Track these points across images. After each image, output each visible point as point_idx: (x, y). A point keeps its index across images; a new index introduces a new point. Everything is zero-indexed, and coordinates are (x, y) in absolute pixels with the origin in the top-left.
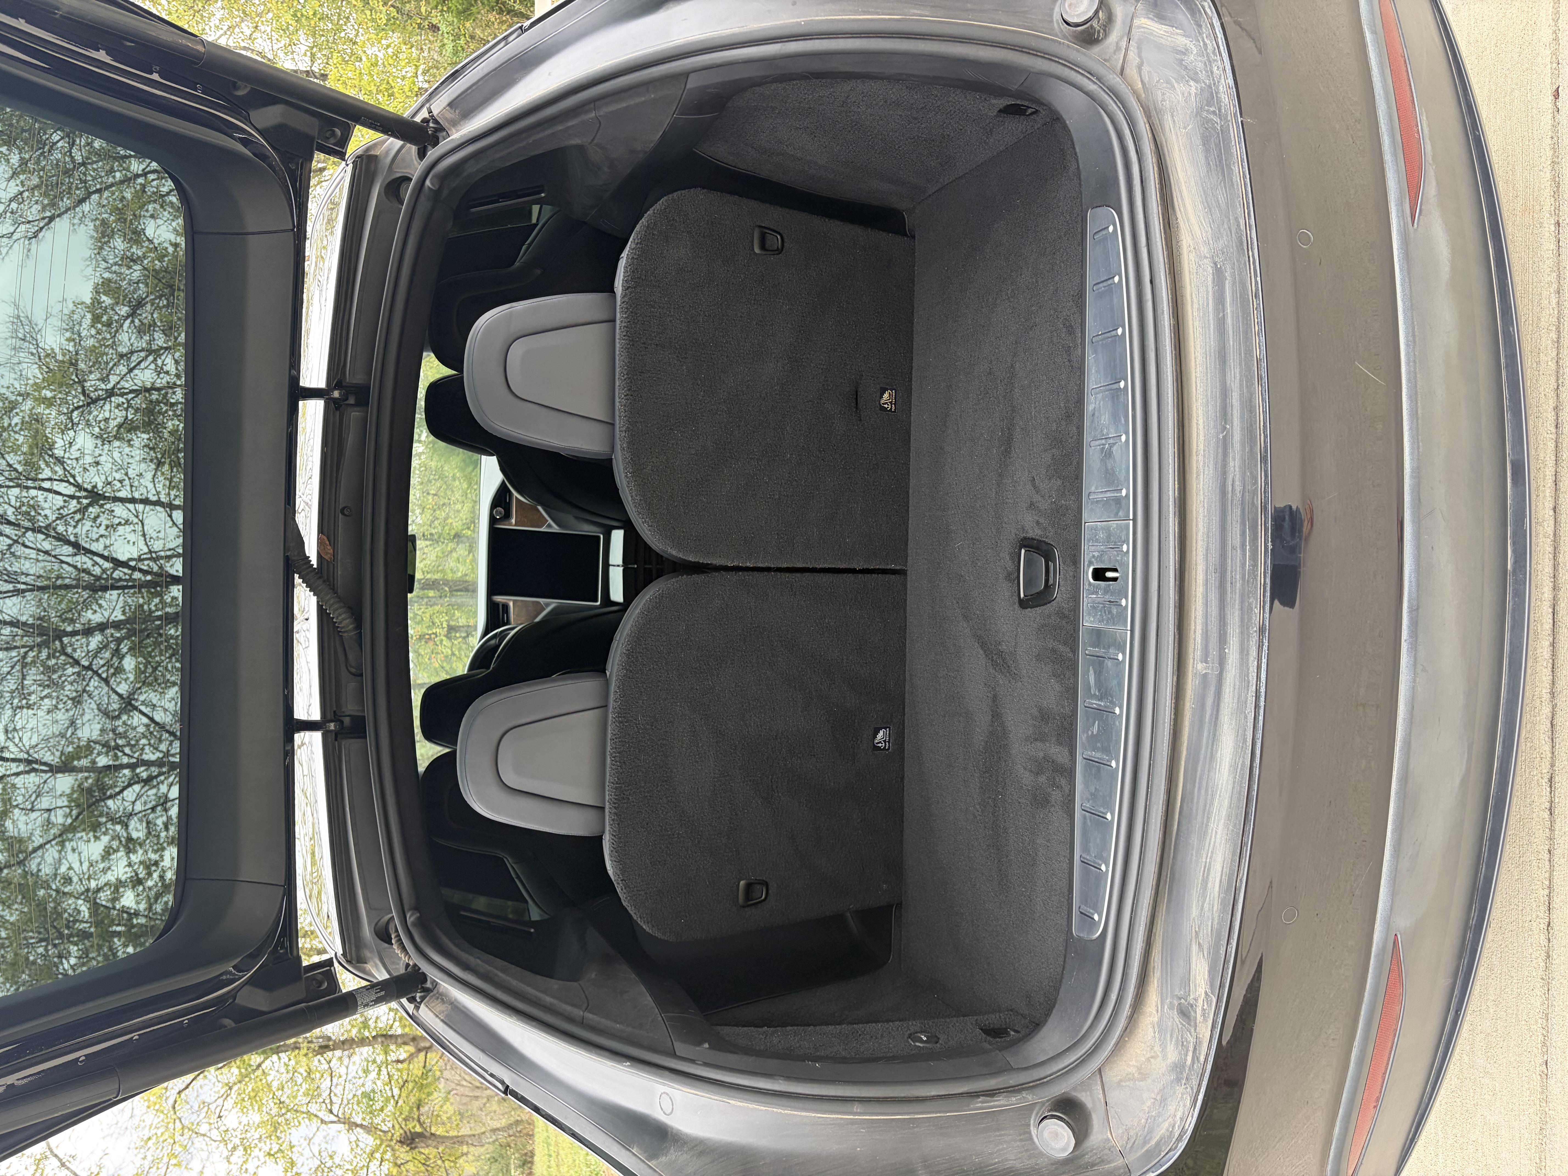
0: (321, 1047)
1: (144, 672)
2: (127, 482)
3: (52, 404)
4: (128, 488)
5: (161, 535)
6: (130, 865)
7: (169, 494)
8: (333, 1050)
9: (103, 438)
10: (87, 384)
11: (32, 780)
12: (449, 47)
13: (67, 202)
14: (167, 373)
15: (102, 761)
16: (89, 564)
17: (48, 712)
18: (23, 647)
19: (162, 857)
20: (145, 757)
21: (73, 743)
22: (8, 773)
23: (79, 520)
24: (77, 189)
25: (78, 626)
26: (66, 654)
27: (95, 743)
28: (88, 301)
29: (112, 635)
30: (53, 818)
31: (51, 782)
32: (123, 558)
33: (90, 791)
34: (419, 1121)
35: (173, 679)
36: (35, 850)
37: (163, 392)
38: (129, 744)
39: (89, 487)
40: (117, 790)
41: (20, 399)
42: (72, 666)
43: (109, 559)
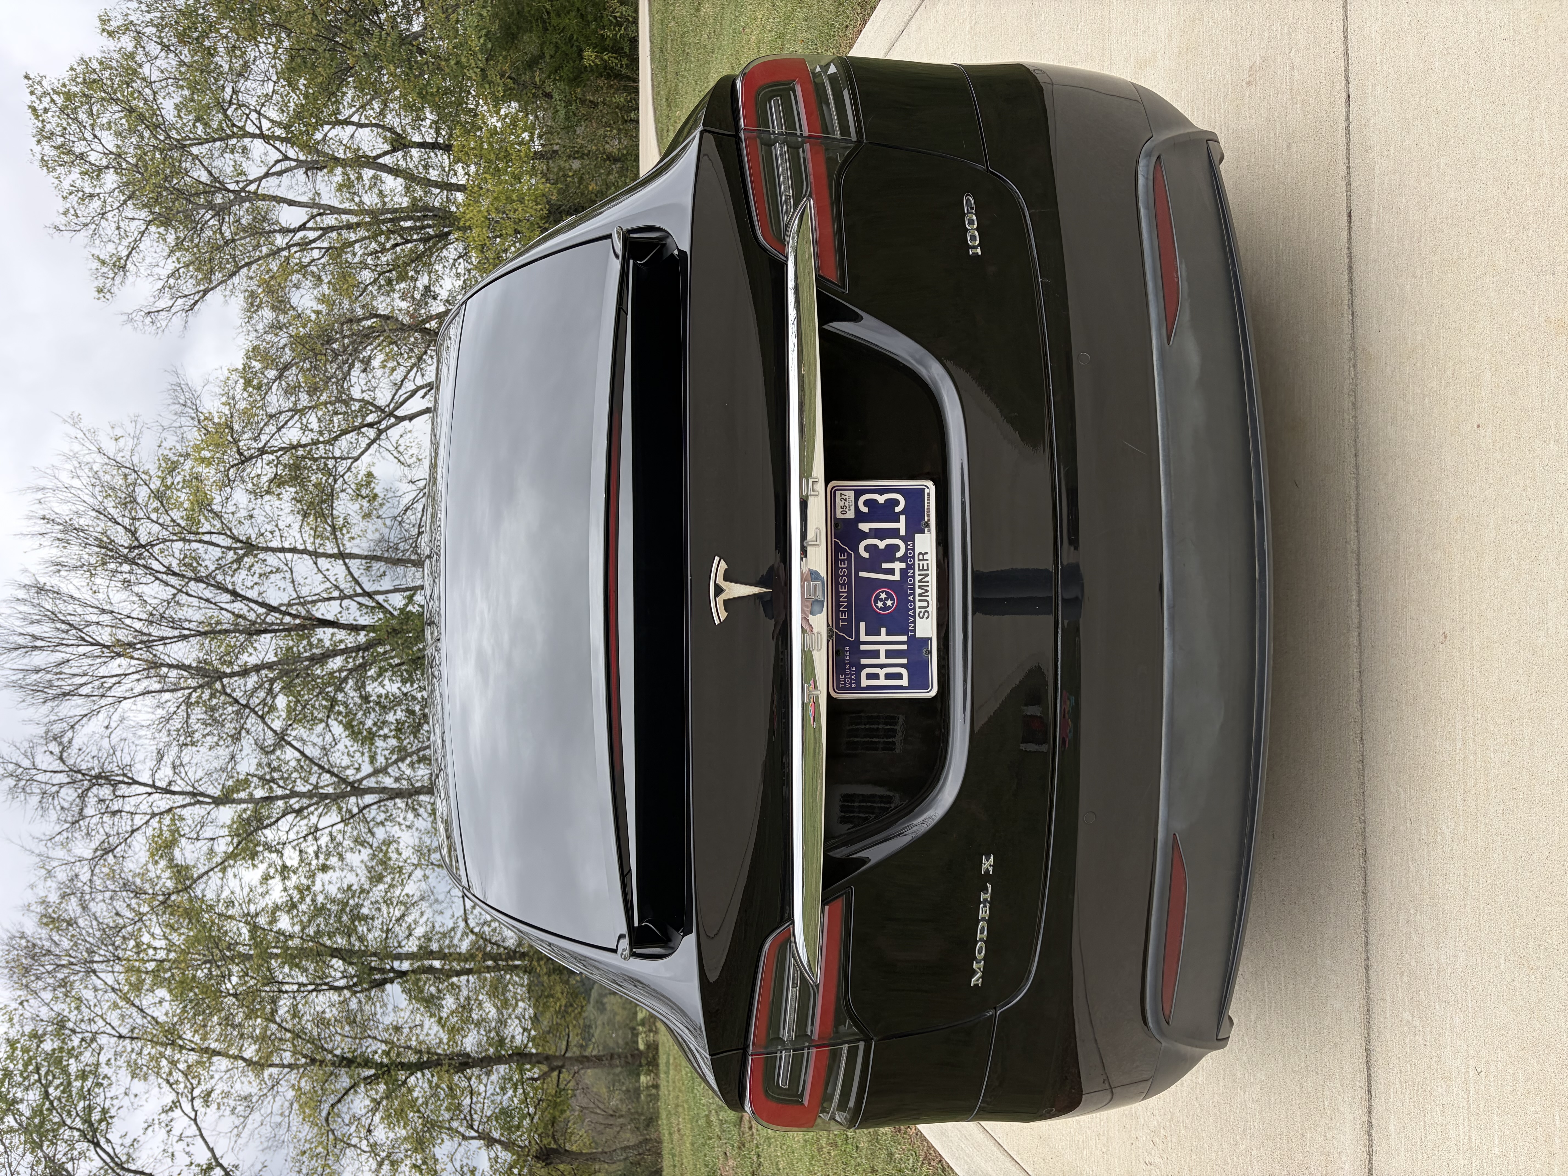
0: (461, 1064)
1: (295, 710)
2: (277, 533)
3: (211, 464)
4: (278, 538)
5: (307, 581)
6: (285, 890)
7: (314, 543)
8: (473, 1067)
9: (256, 493)
10: (241, 444)
11: (198, 811)
12: (562, 113)
13: (218, 276)
14: (312, 430)
15: (259, 793)
16: (246, 609)
17: (210, 749)
18: (188, 688)
19: (313, 882)
20: (297, 789)
21: (233, 777)
22: (176, 805)
23: (236, 570)
24: (228, 263)
25: (236, 668)
26: (226, 694)
27: (254, 776)
28: (241, 367)
29: (266, 676)
30: (216, 847)
31: (214, 814)
32: (275, 604)
33: (248, 821)
34: (553, 1137)
35: (320, 716)
36: (200, 877)
37: (308, 448)
38: (282, 778)
39: (244, 539)
40: (272, 820)
41: (182, 459)
42: (231, 705)
43: (263, 605)
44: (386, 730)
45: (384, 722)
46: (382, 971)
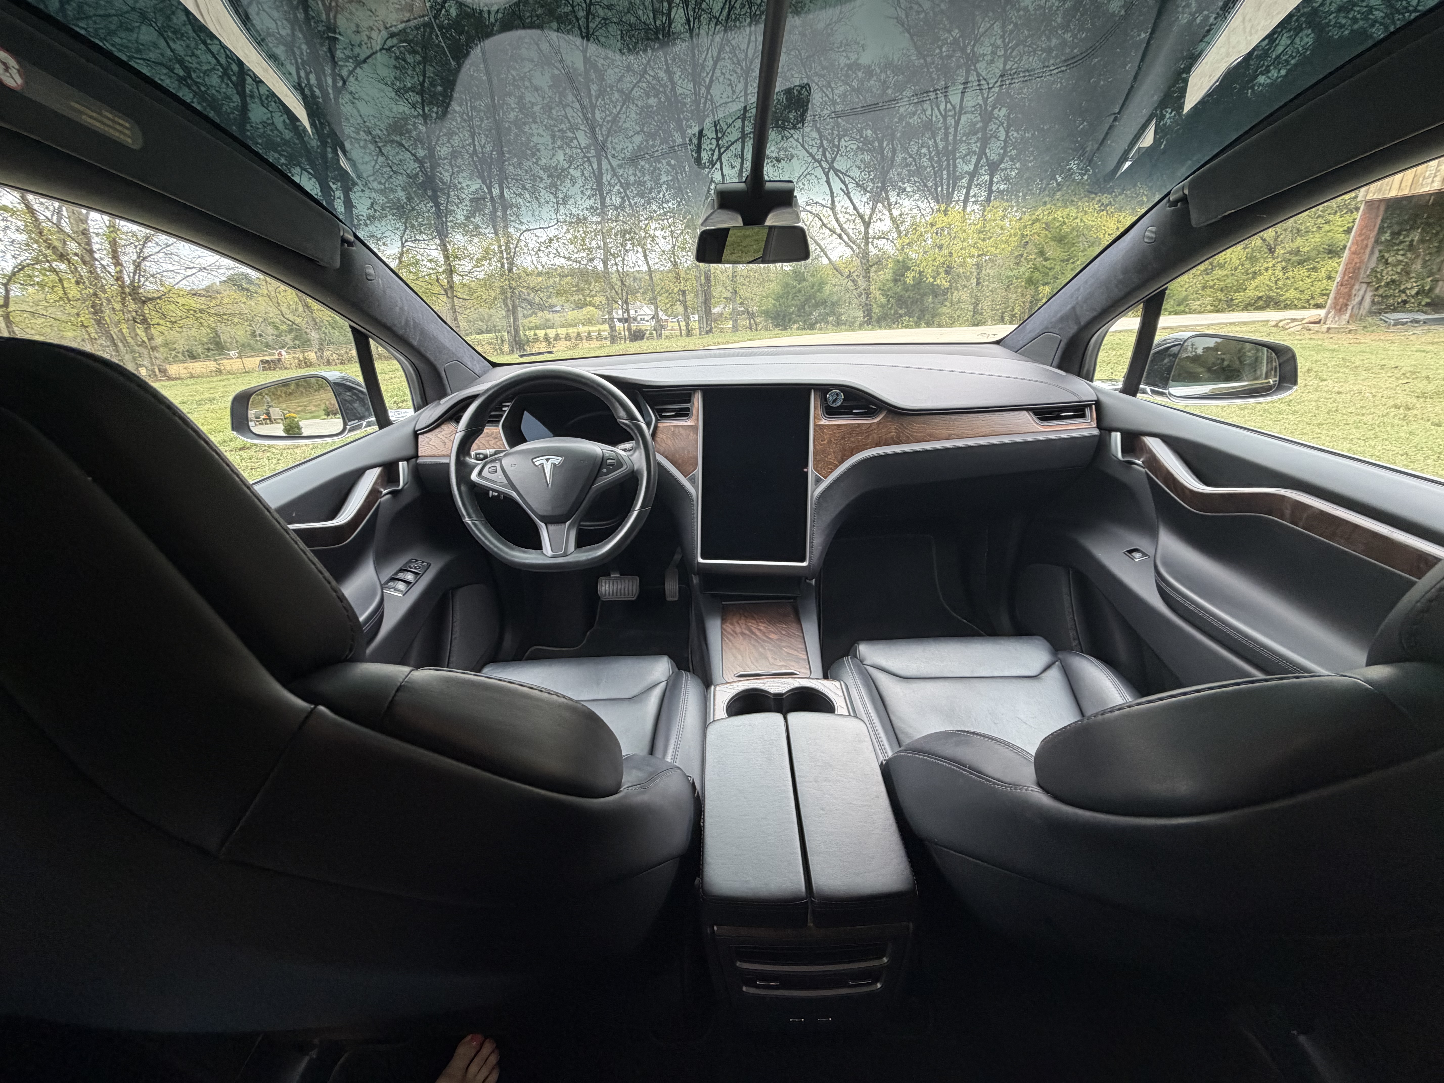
16: (708, 68)
28: (859, 62)
29: (668, 89)
43: (711, 81)
44: (639, 175)
45: (644, 175)
46: (489, 177)
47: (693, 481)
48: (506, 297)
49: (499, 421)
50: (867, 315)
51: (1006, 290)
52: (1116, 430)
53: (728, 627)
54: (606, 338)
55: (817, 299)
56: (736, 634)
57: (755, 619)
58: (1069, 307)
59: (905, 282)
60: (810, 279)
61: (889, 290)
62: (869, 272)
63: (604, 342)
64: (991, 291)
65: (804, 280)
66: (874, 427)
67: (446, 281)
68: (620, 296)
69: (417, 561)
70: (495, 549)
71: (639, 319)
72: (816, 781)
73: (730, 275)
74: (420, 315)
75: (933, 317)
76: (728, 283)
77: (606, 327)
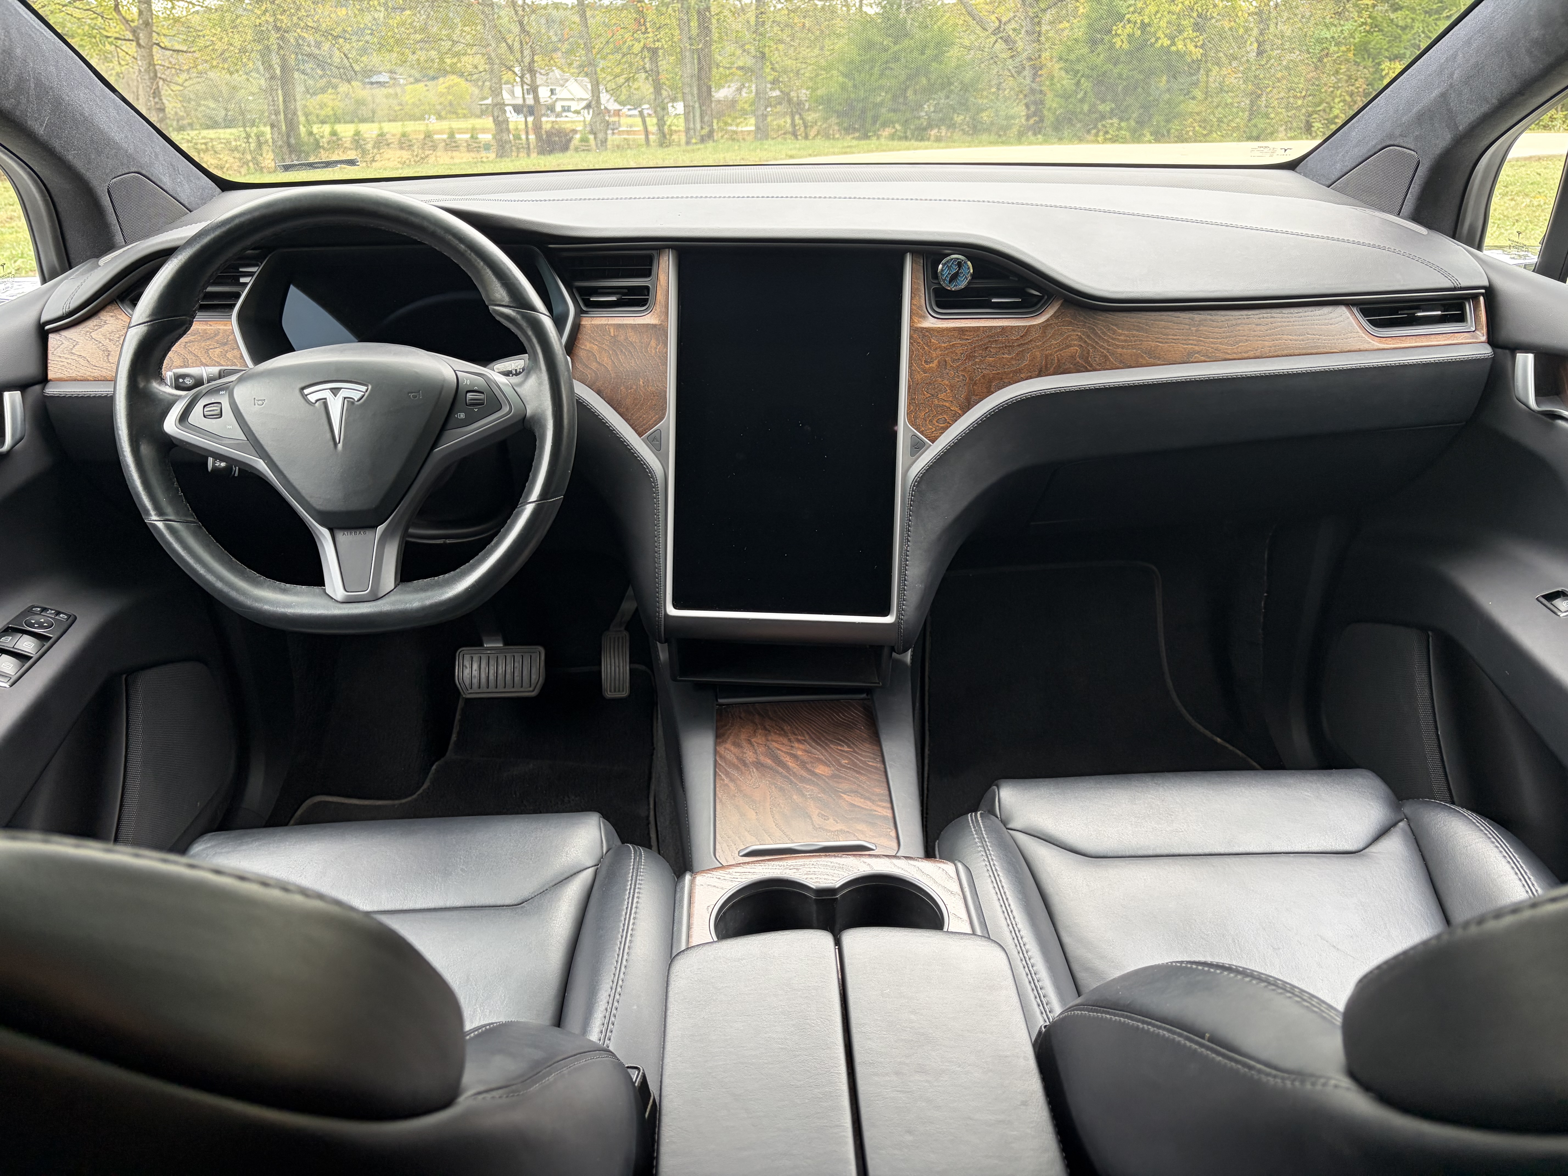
47: (656, 443)
48: (268, 48)
49: (232, 306)
50: (1035, 114)
51: (1316, 68)
52: (1526, 349)
53: (729, 751)
54: (487, 147)
55: (933, 77)
56: (745, 764)
57: (785, 735)
58: (1436, 93)
59: (1112, 46)
60: (919, 34)
61: (1078, 60)
62: (1039, 23)
63: (483, 154)
64: (1287, 68)
65: (906, 35)
66: (1034, 335)
67: (135, 10)
68: (518, 55)
69: (44, 609)
70: (219, 585)
71: (558, 108)
72: (897, 1073)
73: (753, 23)
74: (52, 69)
75: (1168, 121)
76: (748, 36)
77: (488, 122)
